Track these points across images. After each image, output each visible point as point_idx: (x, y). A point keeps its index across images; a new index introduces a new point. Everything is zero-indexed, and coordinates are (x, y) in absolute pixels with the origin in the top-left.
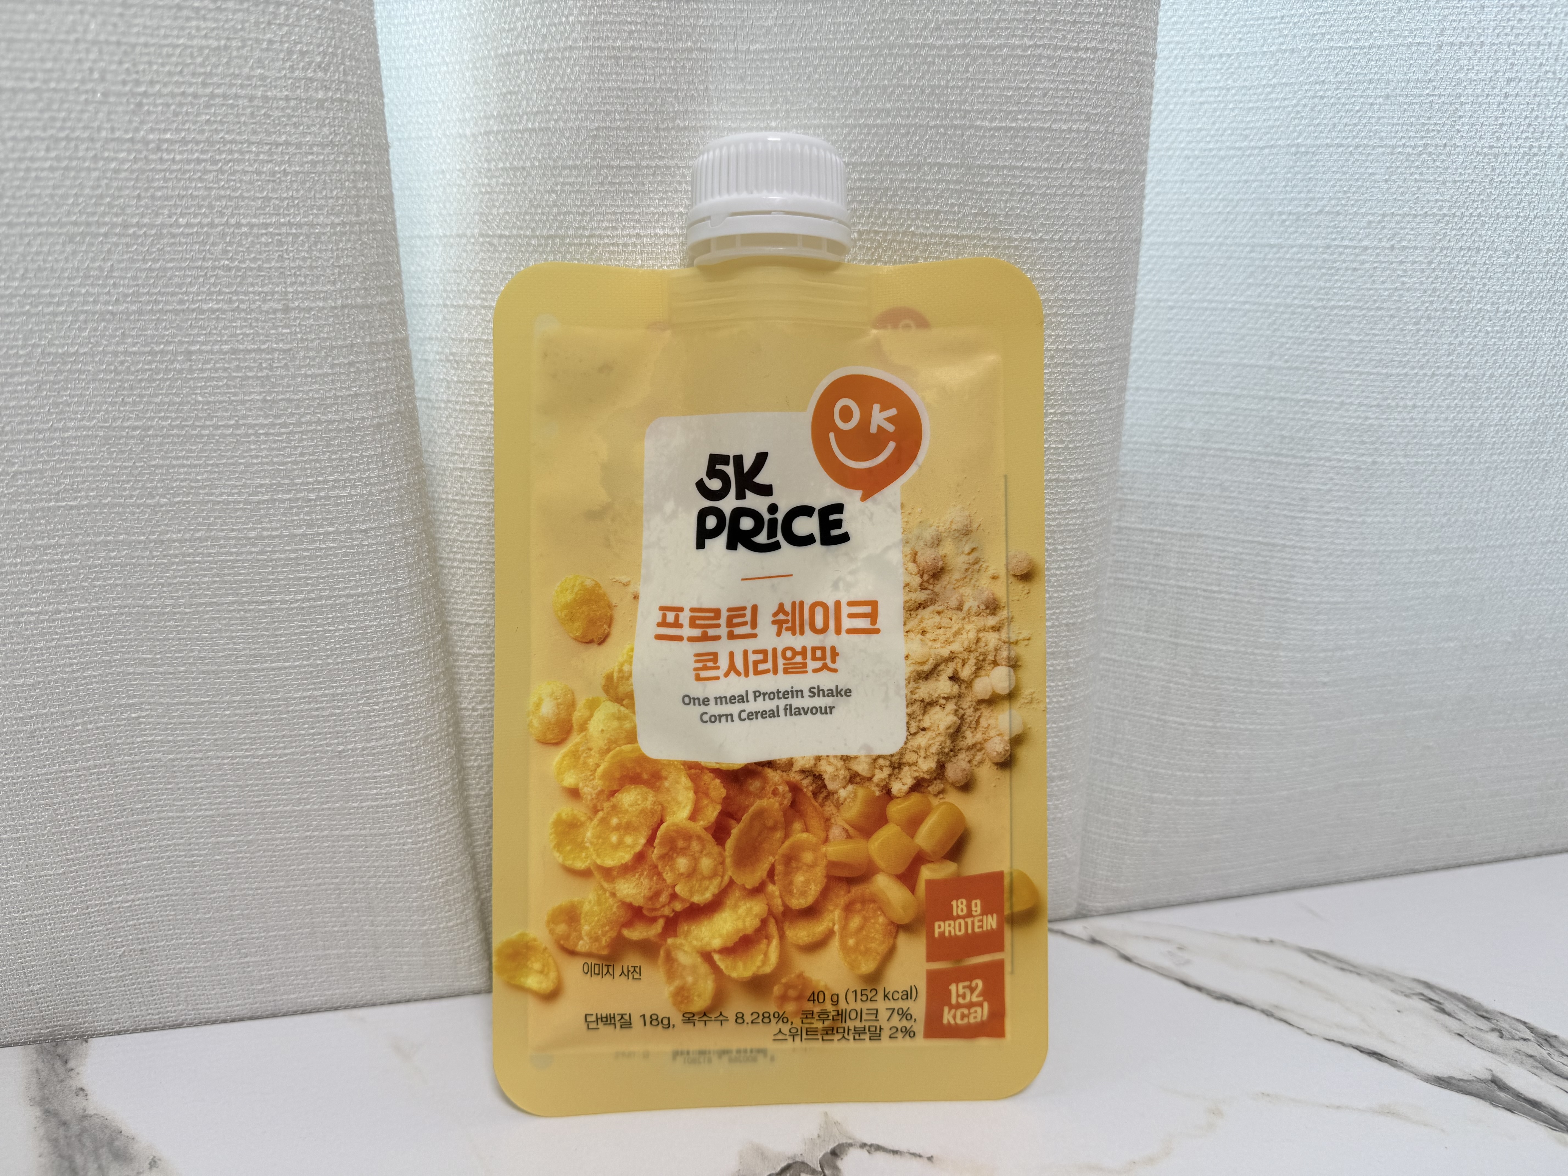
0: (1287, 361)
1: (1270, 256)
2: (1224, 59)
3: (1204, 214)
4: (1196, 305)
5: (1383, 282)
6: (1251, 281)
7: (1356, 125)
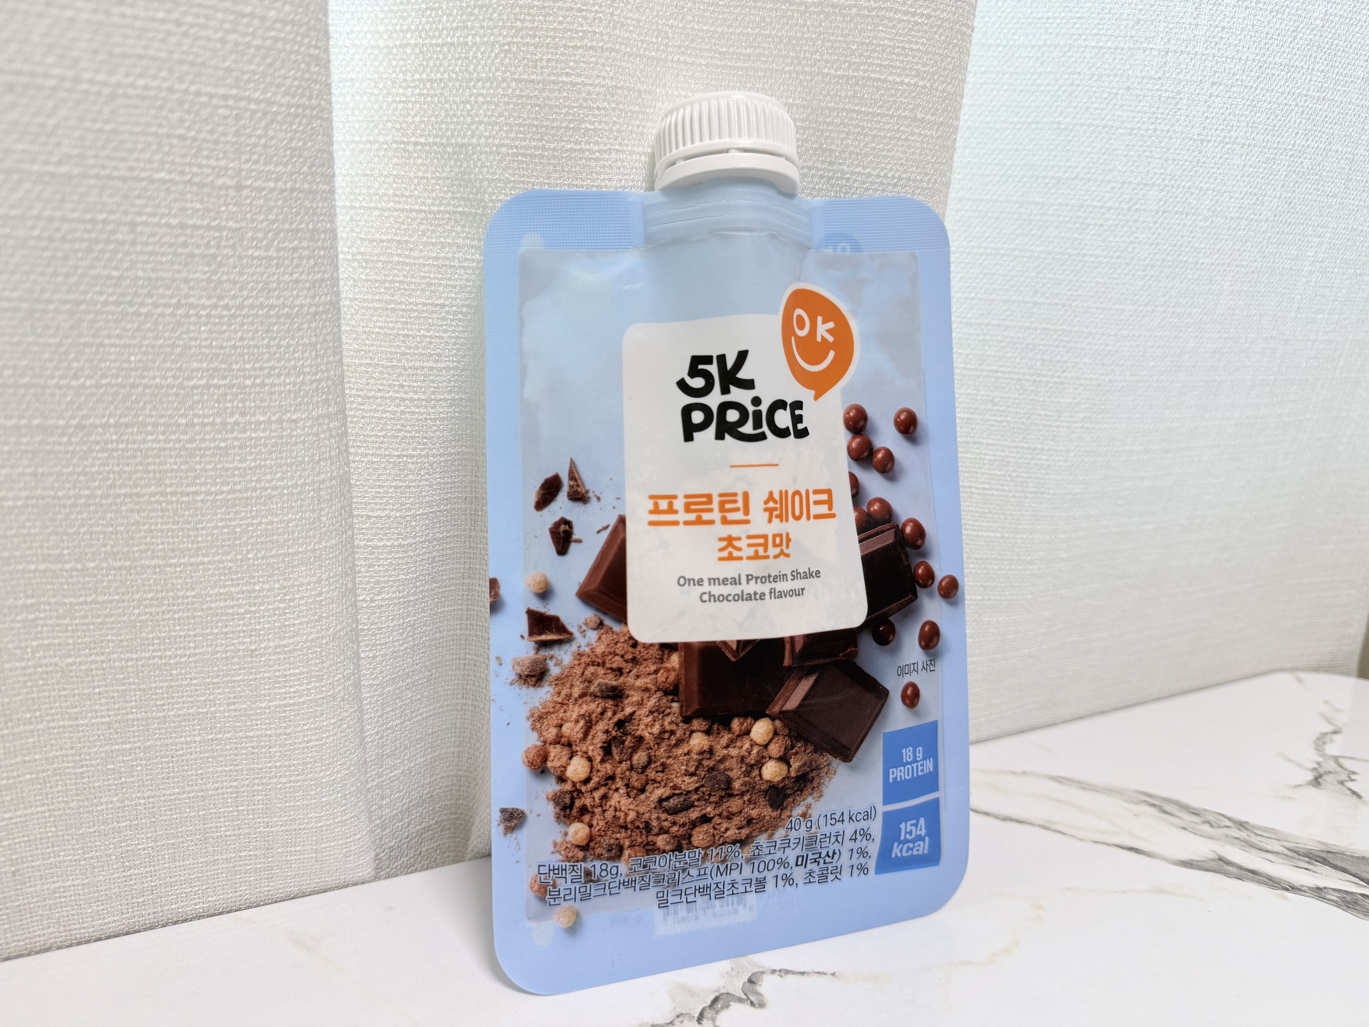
0: (1047, 298)
1: (1035, 212)
2: (1000, 49)
3: (982, 175)
4: (975, 250)
5: (1122, 237)
6: (1019, 231)
7: (1103, 109)
